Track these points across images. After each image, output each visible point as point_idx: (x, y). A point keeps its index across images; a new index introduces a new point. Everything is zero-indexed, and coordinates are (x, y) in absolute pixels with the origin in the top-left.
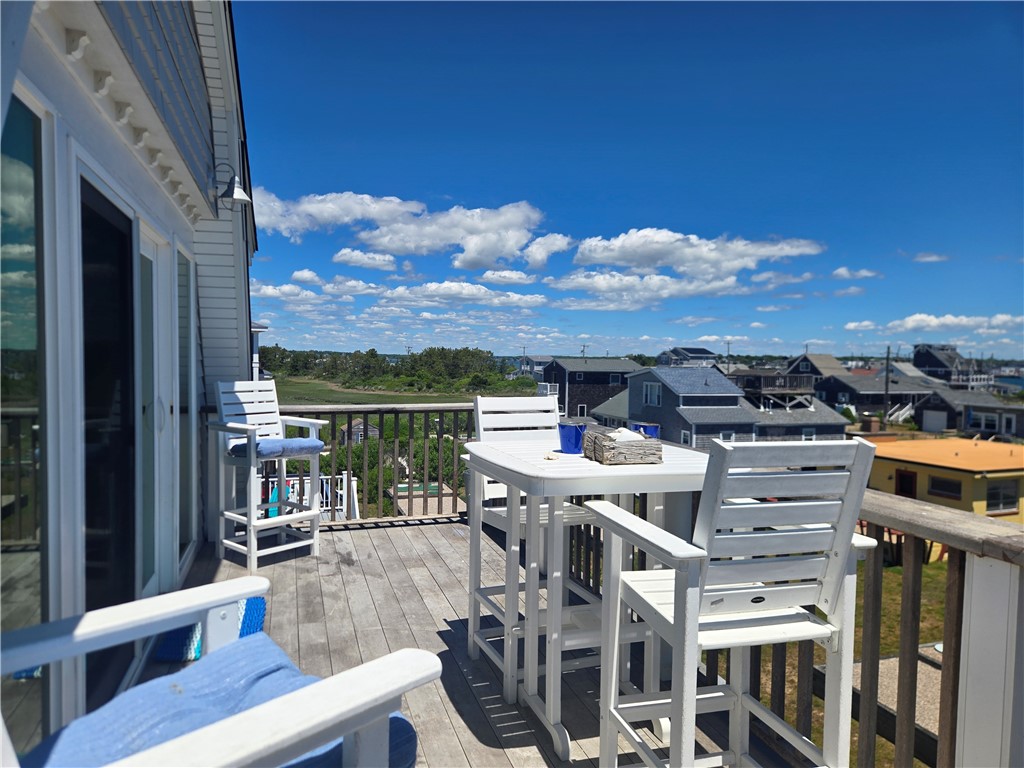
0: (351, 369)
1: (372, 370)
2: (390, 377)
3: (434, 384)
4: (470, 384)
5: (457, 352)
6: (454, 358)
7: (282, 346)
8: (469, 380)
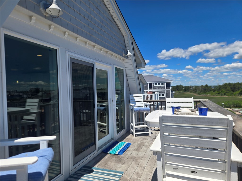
0: (201, 90)
1: (207, 90)
2: (212, 92)
3: (226, 93)
4: (239, 93)
5: (235, 84)
6: (234, 85)
7: (182, 85)
8: (239, 92)
